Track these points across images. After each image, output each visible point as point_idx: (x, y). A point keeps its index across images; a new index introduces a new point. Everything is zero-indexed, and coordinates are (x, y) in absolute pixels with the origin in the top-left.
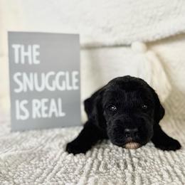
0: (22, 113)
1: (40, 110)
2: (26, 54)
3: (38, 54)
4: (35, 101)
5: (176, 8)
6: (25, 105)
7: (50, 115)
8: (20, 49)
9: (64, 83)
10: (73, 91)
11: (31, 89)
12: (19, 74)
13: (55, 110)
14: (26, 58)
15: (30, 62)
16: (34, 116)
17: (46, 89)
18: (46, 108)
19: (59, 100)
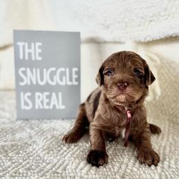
0: (26, 104)
1: (42, 102)
2: (30, 51)
3: (40, 51)
6: (29, 97)
7: (51, 107)
8: (24, 46)
9: (64, 78)
10: (72, 86)
11: (34, 83)
12: (23, 69)
13: (56, 103)
14: (30, 54)
15: (33, 59)
16: (37, 107)
17: (47, 83)
18: (48, 100)
19: (60, 94)
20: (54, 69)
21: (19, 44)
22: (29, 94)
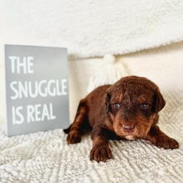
0: (18, 118)
1: (34, 115)
2: (21, 64)
4: (29, 107)
5: (140, 29)
6: (20, 111)
7: (43, 119)
8: (16, 60)
9: (54, 89)
10: (62, 96)
11: (26, 96)
12: (15, 83)
13: (47, 114)
14: (22, 68)
15: (25, 72)
16: (29, 121)
17: (39, 95)
18: (39, 113)
19: (51, 105)
20: (45, 81)
21: (10, 58)
22: (21, 108)
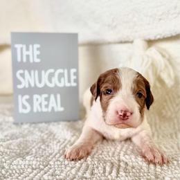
0: (24, 107)
1: (40, 104)
2: (28, 53)
4: (36, 96)
7: (50, 109)
8: (22, 49)
9: (62, 79)
10: (71, 87)
11: (33, 85)
12: (21, 71)
13: (54, 105)
14: (28, 56)
15: (31, 61)
16: (35, 110)
17: (46, 85)
18: (46, 103)
19: (59, 96)
20: (52, 71)
21: (16, 46)
